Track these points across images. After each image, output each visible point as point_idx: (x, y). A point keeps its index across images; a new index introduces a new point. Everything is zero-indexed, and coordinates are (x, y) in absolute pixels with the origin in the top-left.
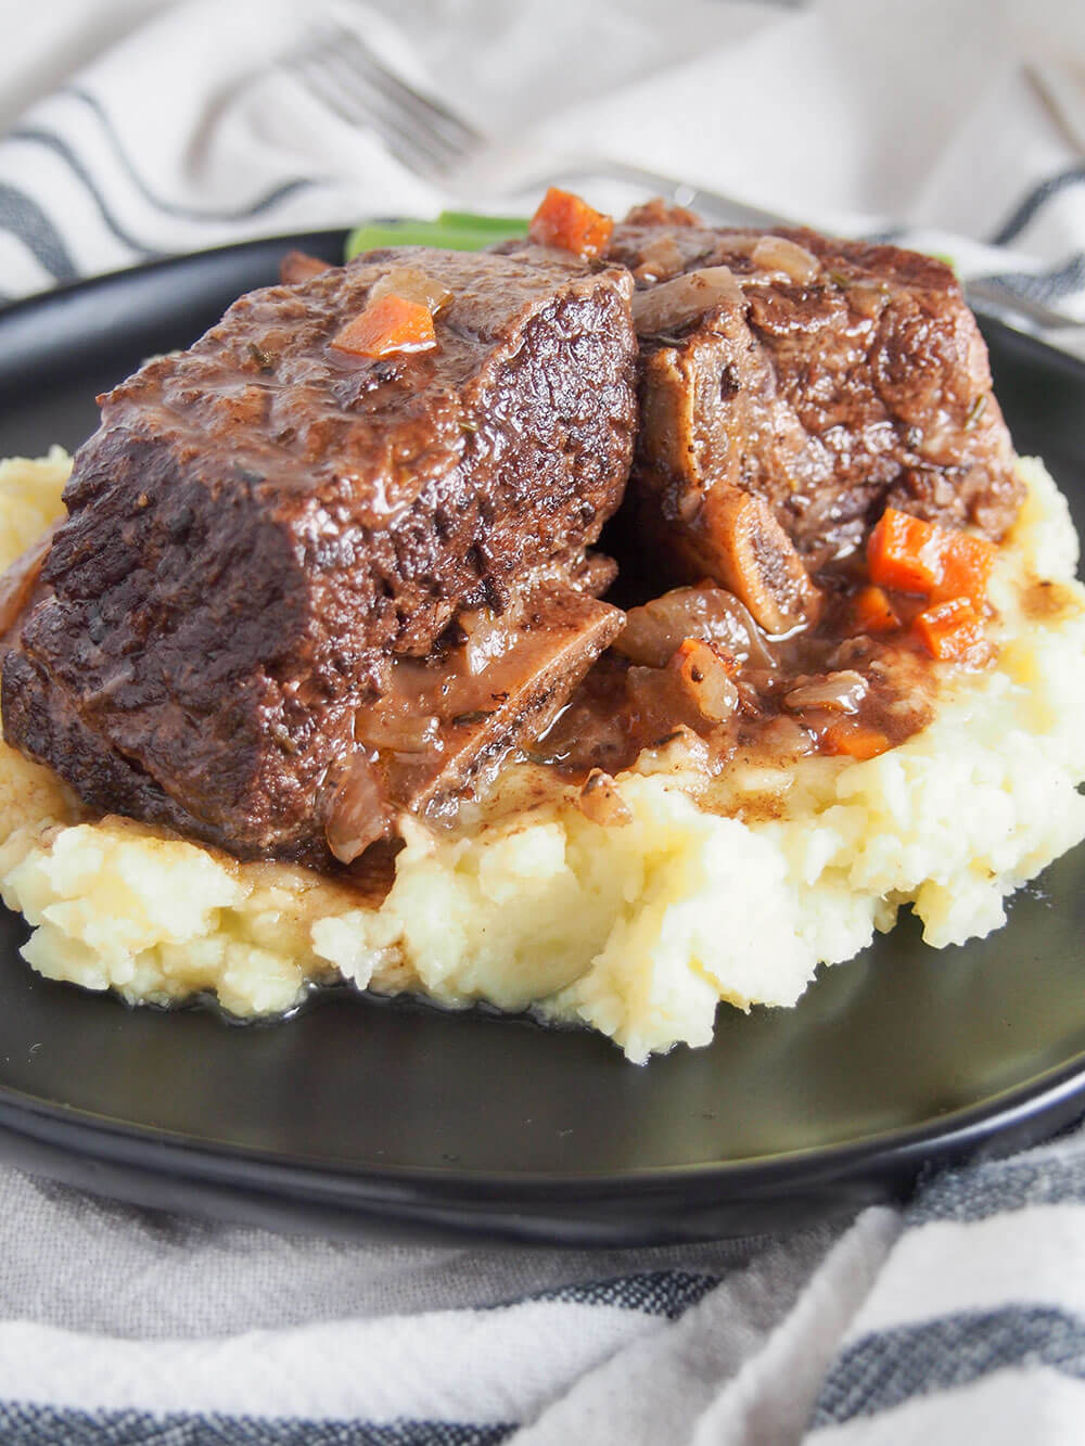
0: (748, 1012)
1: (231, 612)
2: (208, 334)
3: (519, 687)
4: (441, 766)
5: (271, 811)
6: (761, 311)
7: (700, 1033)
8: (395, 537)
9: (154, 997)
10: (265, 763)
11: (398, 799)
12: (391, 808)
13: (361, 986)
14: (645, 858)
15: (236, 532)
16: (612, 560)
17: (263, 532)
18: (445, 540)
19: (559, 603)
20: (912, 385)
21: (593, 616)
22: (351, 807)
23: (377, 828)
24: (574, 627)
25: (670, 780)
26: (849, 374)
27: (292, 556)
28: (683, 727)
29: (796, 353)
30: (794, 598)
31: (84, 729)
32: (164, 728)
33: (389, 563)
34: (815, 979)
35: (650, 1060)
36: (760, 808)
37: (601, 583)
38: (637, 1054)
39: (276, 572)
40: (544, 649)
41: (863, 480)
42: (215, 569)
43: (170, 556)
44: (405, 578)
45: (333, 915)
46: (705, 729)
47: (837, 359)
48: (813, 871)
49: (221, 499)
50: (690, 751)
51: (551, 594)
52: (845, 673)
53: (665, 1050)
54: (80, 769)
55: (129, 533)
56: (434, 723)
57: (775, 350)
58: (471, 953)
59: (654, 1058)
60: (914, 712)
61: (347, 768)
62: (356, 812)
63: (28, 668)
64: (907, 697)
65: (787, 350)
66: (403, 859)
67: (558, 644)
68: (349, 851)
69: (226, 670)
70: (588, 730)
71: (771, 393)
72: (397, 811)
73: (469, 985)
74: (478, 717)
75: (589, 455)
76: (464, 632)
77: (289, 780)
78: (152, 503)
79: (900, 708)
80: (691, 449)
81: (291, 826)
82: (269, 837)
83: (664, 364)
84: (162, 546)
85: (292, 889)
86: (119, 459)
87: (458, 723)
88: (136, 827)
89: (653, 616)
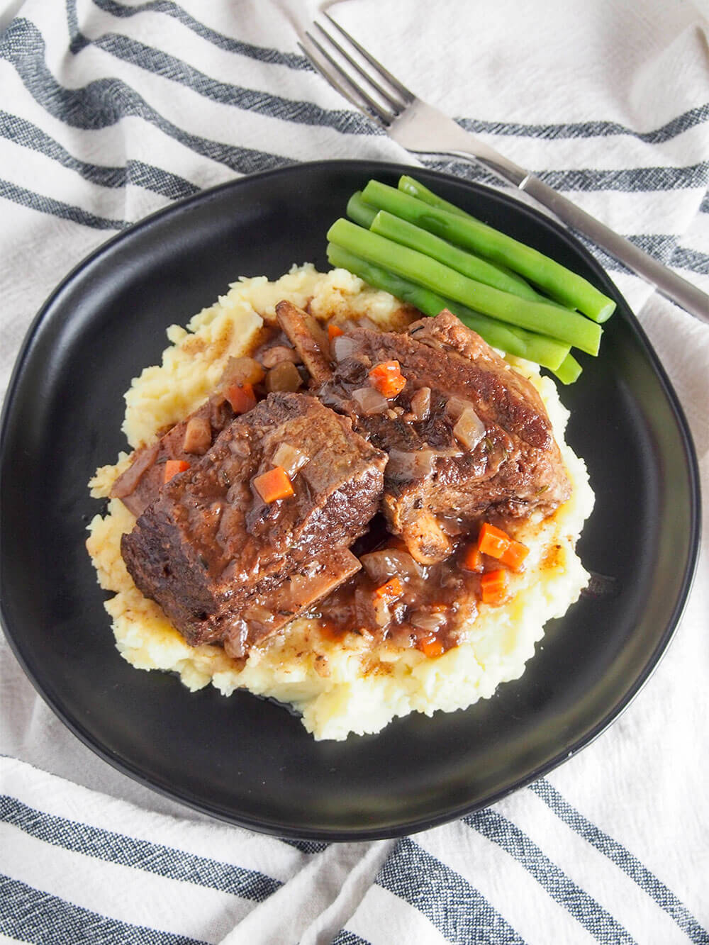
28: (366, 630)
36: (385, 668)
59: (324, 741)
79: (453, 634)
80: (396, 521)
89: (376, 559)
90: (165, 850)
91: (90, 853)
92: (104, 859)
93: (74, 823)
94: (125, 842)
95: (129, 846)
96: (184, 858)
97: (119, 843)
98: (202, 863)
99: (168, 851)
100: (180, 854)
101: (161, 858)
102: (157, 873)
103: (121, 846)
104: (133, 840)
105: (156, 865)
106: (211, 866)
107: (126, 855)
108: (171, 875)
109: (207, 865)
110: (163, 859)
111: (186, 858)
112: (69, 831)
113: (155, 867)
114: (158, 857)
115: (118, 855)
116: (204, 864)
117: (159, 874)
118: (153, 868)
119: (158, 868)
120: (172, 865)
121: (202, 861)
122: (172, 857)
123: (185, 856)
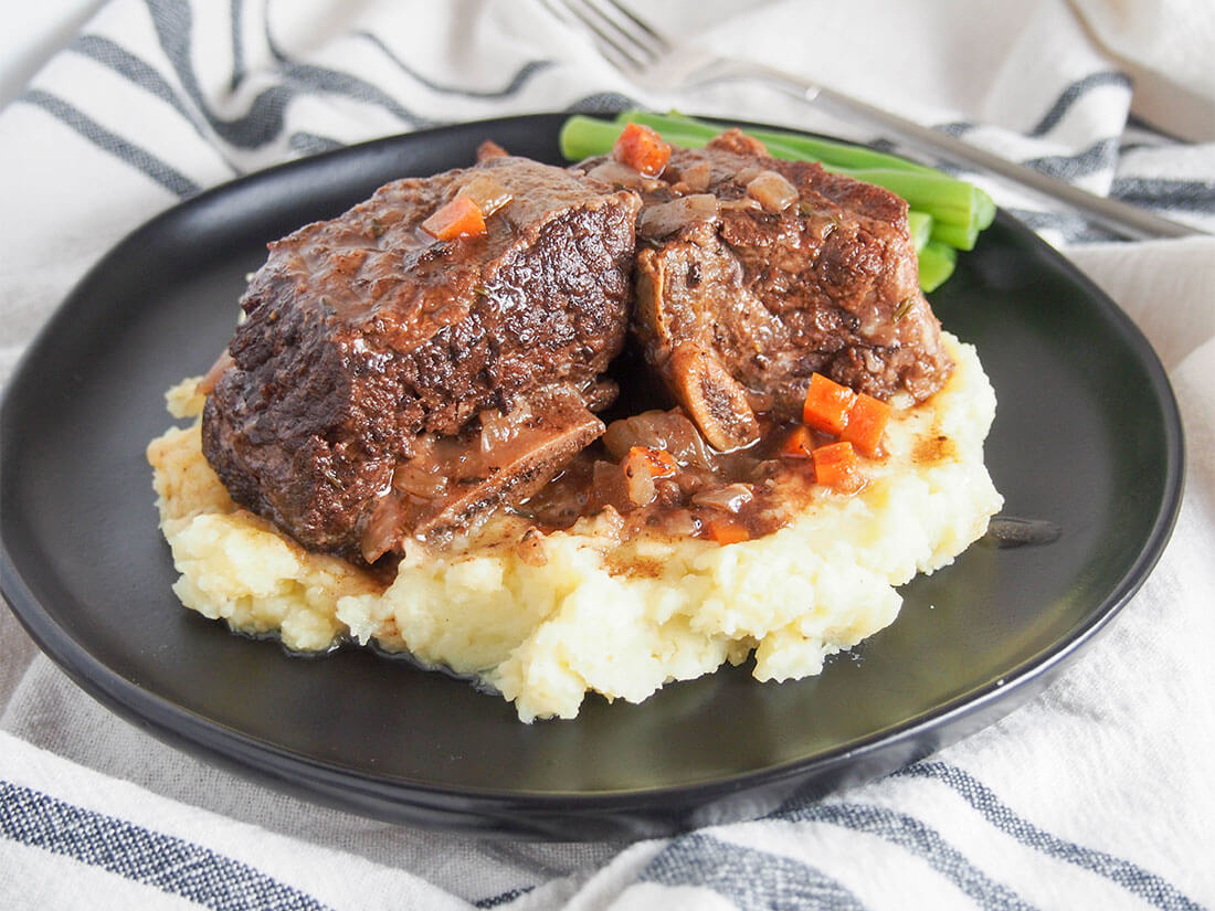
0: (611, 702)
1: (309, 393)
2: (353, 209)
3: (508, 465)
4: (442, 510)
5: (324, 524)
6: (728, 229)
7: (570, 711)
8: (418, 358)
9: (247, 629)
10: (319, 492)
11: (409, 528)
12: (401, 532)
13: (363, 643)
14: (556, 590)
15: (313, 345)
16: (616, 385)
17: (327, 347)
18: (456, 364)
19: (560, 411)
20: (849, 288)
21: (577, 424)
22: (377, 527)
23: (388, 543)
24: (561, 429)
25: (587, 540)
26: (800, 275)
27: (341, 364)
28: (611, 507)
29: (758, 259)
30: (738, 426)
31: (235, 453)
32: (272, 460)
33: (412, 376)
34: (661, 688)
35: (534, 722)
36: (646, 568)
37: (605, 400)
38: (526, 716)
39: (332, 373)
40: (536, 440)
41: (815, 349)
42: (302, 366)
43: (285, 353)
44: (424, 386)
45: (353, 595)
46: (626, 510)
47: (788, 264)
48: (663, 615)
49: (309, 322)
50: (610, 524)
51: (557, 404)
52: (736, 485)
53: (546, 717)
54: (231, 478)
55: (268, 333)
56: (445, 481)
57: (741, 255)
58: (439, 633)
59: (538, 720)
60: (775, 518)
61: (382, 503)
62: (379, 531)
63: (214, 409)
64: (776, 507)
65: (749, 256)
66: (404, 565)
67: (544, 440)
68: (372, 556)
69: (305, 429)
70: (559, 498)
71: (738, 283)
72: (405, 534)
73: (436, 653)
74: (477, 480)
75: (586, 315)
76: (480, 424)
77: (338, 505)
78: (278, 317)
79: (767, 514)
80: (660, 318)
81: (339, 534)
82: (323, 540)
83: (643, 260)
84: (283, 345)
85: (335, 575)
86: (266, 287)
87: (460, 484)
88: (255, 519)
89: (629, 427)
90: (211, 857)
91: (60, 847)
92: (86, 861)
93: (38, 793)
94: (132, 835)
95: (140, 844)
96: (246, 876)
97: (121, 837)
98: (282, 895)
99: (217, 860)
100: (238, 868)
101: (200, 870)
102: (189, 897)
103: (124, 842)
104: (150, 833)
105: (190, 882)
106: (300, 903)
107: (132, 859)
108: (216, 903)
109: (291, 900)
110: (204, 873)
111: (250, 878)
112: (26, 809)
113: (186, 885)
114: (195, 868)
115: (116, 857)
116: (286, 897)
117: (192, 899)
118: (180, 887)
119: (193, 888)
120: (221, 885)
121: (283, 891)
122: (222, 872)
123: (248, 874)
